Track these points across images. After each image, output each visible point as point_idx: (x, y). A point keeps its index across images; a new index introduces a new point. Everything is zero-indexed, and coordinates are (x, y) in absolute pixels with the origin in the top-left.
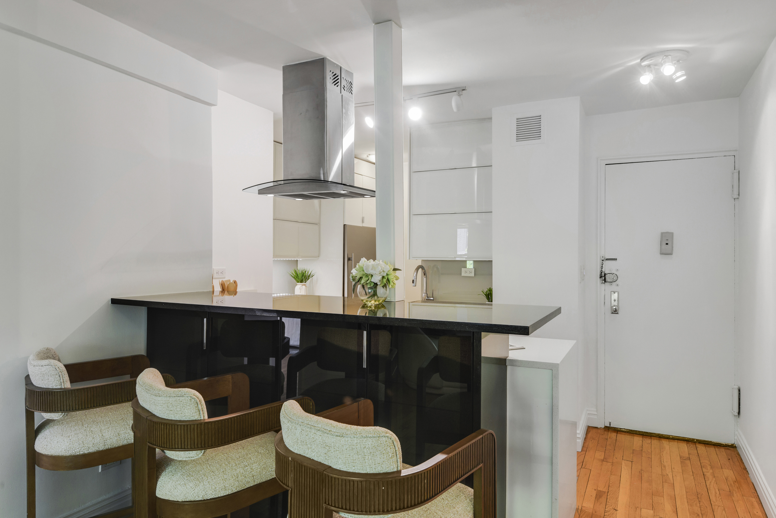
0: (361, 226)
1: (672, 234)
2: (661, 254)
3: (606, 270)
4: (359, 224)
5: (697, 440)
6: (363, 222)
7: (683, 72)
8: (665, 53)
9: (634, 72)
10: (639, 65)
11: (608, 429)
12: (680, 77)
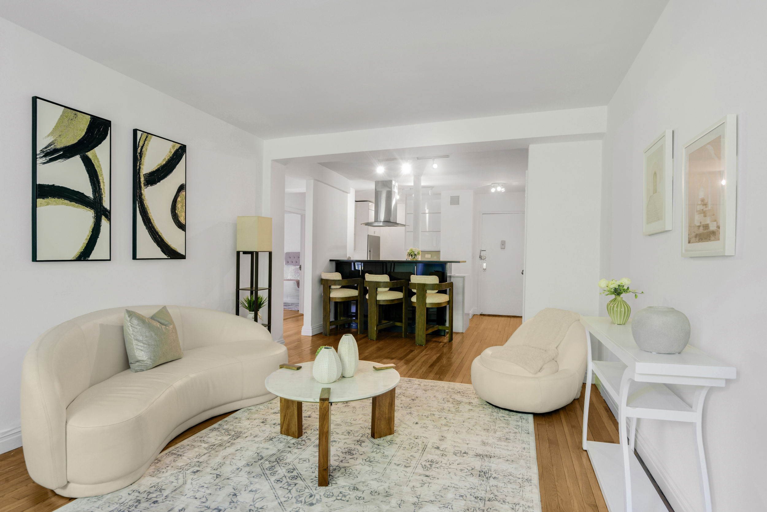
0: (374, 235)
1: (505, 241)
2: (501, 249)
3: (482, 255)
4: (373, 235)
5: (512, 316)
6: (375, 233)
7: (504, 189)
8: (499, 184)
9: (489, 187)
10: (491, 185)
11: (481, 315)
12: (503, 190)
